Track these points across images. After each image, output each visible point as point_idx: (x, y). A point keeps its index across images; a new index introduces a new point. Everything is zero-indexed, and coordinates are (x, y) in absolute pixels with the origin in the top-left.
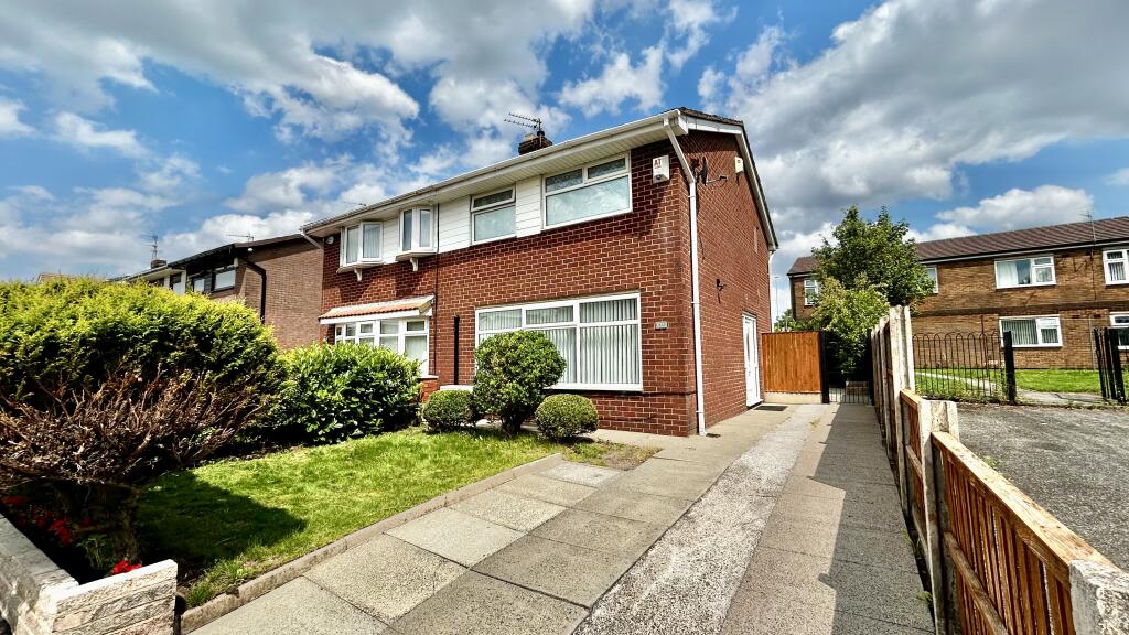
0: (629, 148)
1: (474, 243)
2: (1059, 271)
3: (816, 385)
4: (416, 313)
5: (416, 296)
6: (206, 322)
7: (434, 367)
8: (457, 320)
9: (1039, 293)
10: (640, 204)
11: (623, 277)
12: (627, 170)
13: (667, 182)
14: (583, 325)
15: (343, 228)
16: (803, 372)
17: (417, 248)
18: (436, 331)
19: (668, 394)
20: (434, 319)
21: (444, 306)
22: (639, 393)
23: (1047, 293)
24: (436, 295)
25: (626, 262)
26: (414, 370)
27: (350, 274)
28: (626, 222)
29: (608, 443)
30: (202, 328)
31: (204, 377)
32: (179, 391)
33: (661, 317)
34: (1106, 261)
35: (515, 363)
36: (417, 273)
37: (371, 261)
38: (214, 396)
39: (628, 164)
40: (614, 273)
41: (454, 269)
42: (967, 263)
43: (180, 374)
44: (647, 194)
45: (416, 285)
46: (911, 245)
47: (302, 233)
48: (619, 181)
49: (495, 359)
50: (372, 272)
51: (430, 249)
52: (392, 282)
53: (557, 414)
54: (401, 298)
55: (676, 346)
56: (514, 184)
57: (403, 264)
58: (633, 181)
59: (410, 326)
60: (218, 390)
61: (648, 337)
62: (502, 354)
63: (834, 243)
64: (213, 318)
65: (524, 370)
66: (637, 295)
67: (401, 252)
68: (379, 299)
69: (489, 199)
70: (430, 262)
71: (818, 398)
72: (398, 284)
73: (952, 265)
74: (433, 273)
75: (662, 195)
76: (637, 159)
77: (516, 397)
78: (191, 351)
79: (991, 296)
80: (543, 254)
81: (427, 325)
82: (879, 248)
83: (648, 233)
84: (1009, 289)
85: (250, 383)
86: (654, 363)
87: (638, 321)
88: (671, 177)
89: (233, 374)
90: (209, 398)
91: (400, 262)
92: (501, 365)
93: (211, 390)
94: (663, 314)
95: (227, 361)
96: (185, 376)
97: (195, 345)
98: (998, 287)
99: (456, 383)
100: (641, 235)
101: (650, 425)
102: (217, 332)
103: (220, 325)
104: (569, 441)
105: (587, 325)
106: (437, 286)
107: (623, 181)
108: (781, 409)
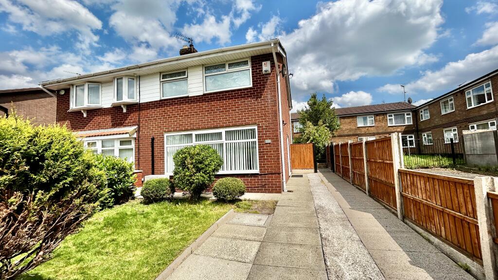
0: (250, 56)
1: (163, 98)
2: (375, 120)
3: (312, 166)
4: (127, 136)
5: (125, 126)
6: (36, 145)
7: (138, 165)
8: (153, 139)
9: (370, 129)
10: (256, 84)
11: (248, 118)
12: (249, 66)
13: (269, 74)
14: (227, 142)
15: (73, 85)
16: (307, 160)
17: (126, 99)
18: (139, 146)
19: (272, 174)
20: (137, 140)
21: (144, 131)
22: (258, 174)
23: (372, 129)
24: (139, 125)
25: (250, 111)
26: (131, 168)
27: (78, 113)
28: (249, 92)
29: (249, 200)
30: (32, 150)
31: (34, 197)
32: (10, 215)
33: (268, 137)
34: (388, 118)
35: (201, 163)
36: (126, 113)
37: (94, 106)
38: (45, 215)
39: (250, 63)
40: (243, 116)
41: (151, 112)
42: (348, 117)
43: (9, 198)
44: (259, 79)
45: (125, 120)
46: (334, 109)
47: (40, 87)
48: (245, 71)
49: (189, 160)
50: (93, 113)
51: (135, 100)
52: (109, 118)
53: (227, 188)
54: (115, 127)
55: (275, 151)
56: (187, 68)
57: (116, 109)
58: (252, 72)
59: (122, 143)
60: (50, 207)
61: (262, 147)
62: (192, 158)
63: (308, 107)
64: (44, 141)
65: (206, 166)
66: (256, 127)
67: (115, 101)
68: (99, 128)
69: (171, 75)
70: (133, 108)
71: (313, 170)
72: (113, 119)
73: (344, 118)
74: (137, 114)
75: (267, 80)
76: (254, 62)
77: (203, 181)
78: (20, 174)
79: (356, 129)
80: (205, 105)
81: (133, 142)
82: (324, 110)
83: (260, 97)
84: (361, 127)
85: (78, 197)
86: (265, 159)
87: (256, 140)
88: (271, 71)
89: (63, 191)
90: (41, 217)
91: (113, 107)
92: (192, 164)
93: (43, 209)
94: (269, 136)
95: (58, 180)
96: (16, 199)
97: (27, 168)
98: (358, 126)
99: (153, 173)
100: (257, 98)
101: (263, 189)
102: (48, 154)
103: (50, 147)
104: (233, 201)
105: (229, 141)
106: (139, 121)
107: (247, 72)
108: (301, 176)
